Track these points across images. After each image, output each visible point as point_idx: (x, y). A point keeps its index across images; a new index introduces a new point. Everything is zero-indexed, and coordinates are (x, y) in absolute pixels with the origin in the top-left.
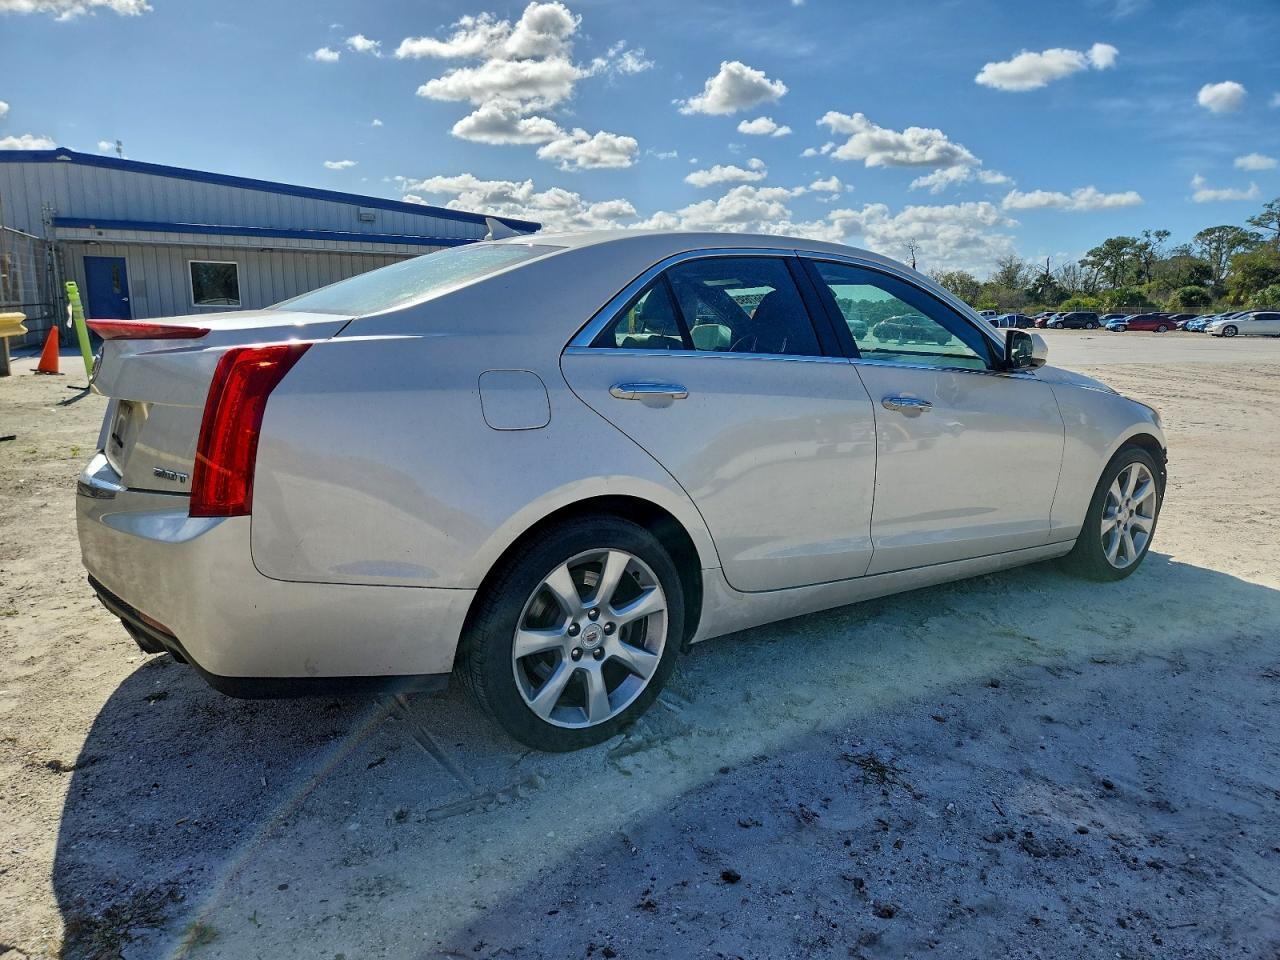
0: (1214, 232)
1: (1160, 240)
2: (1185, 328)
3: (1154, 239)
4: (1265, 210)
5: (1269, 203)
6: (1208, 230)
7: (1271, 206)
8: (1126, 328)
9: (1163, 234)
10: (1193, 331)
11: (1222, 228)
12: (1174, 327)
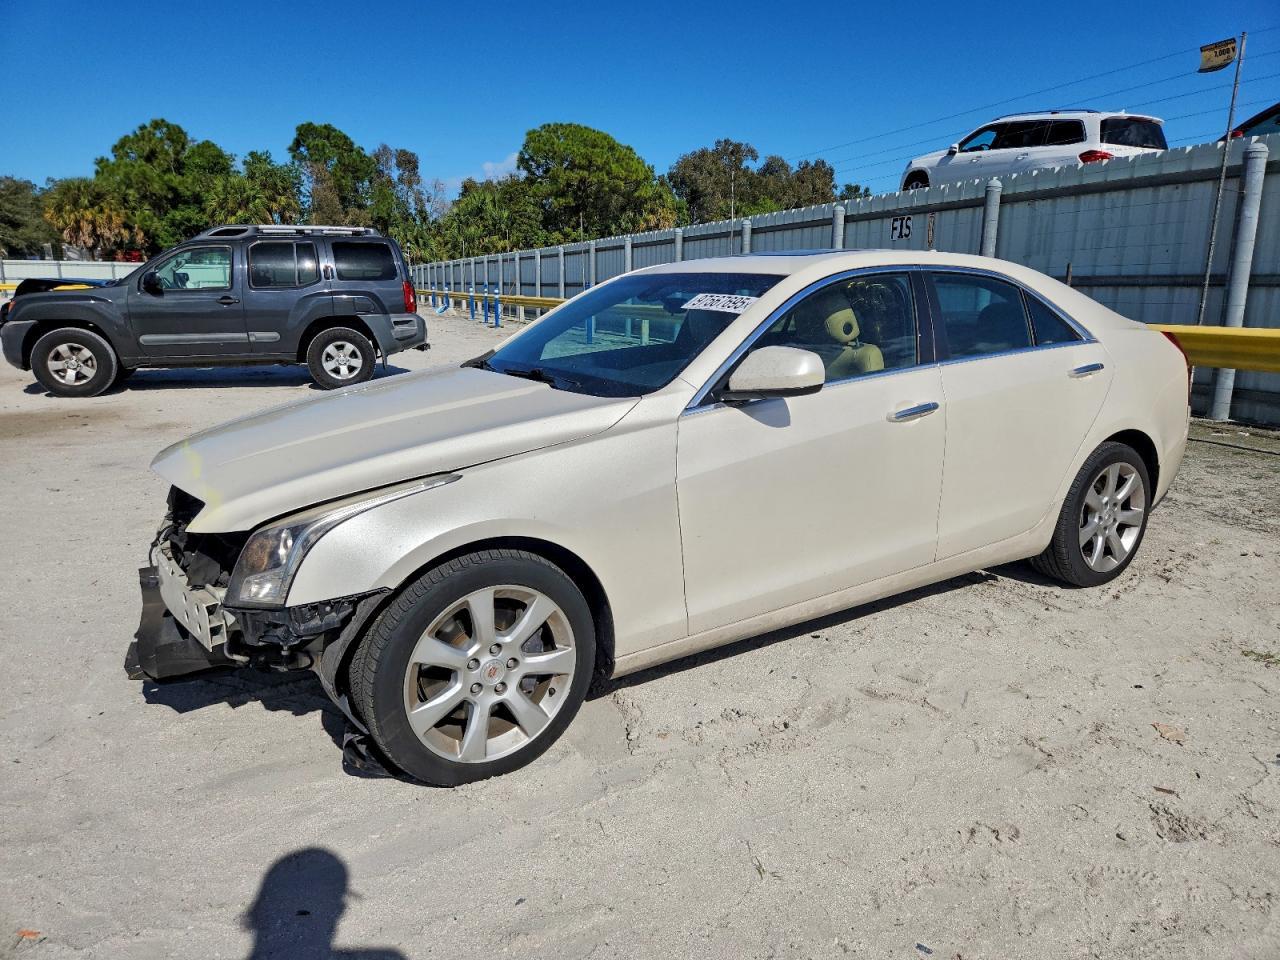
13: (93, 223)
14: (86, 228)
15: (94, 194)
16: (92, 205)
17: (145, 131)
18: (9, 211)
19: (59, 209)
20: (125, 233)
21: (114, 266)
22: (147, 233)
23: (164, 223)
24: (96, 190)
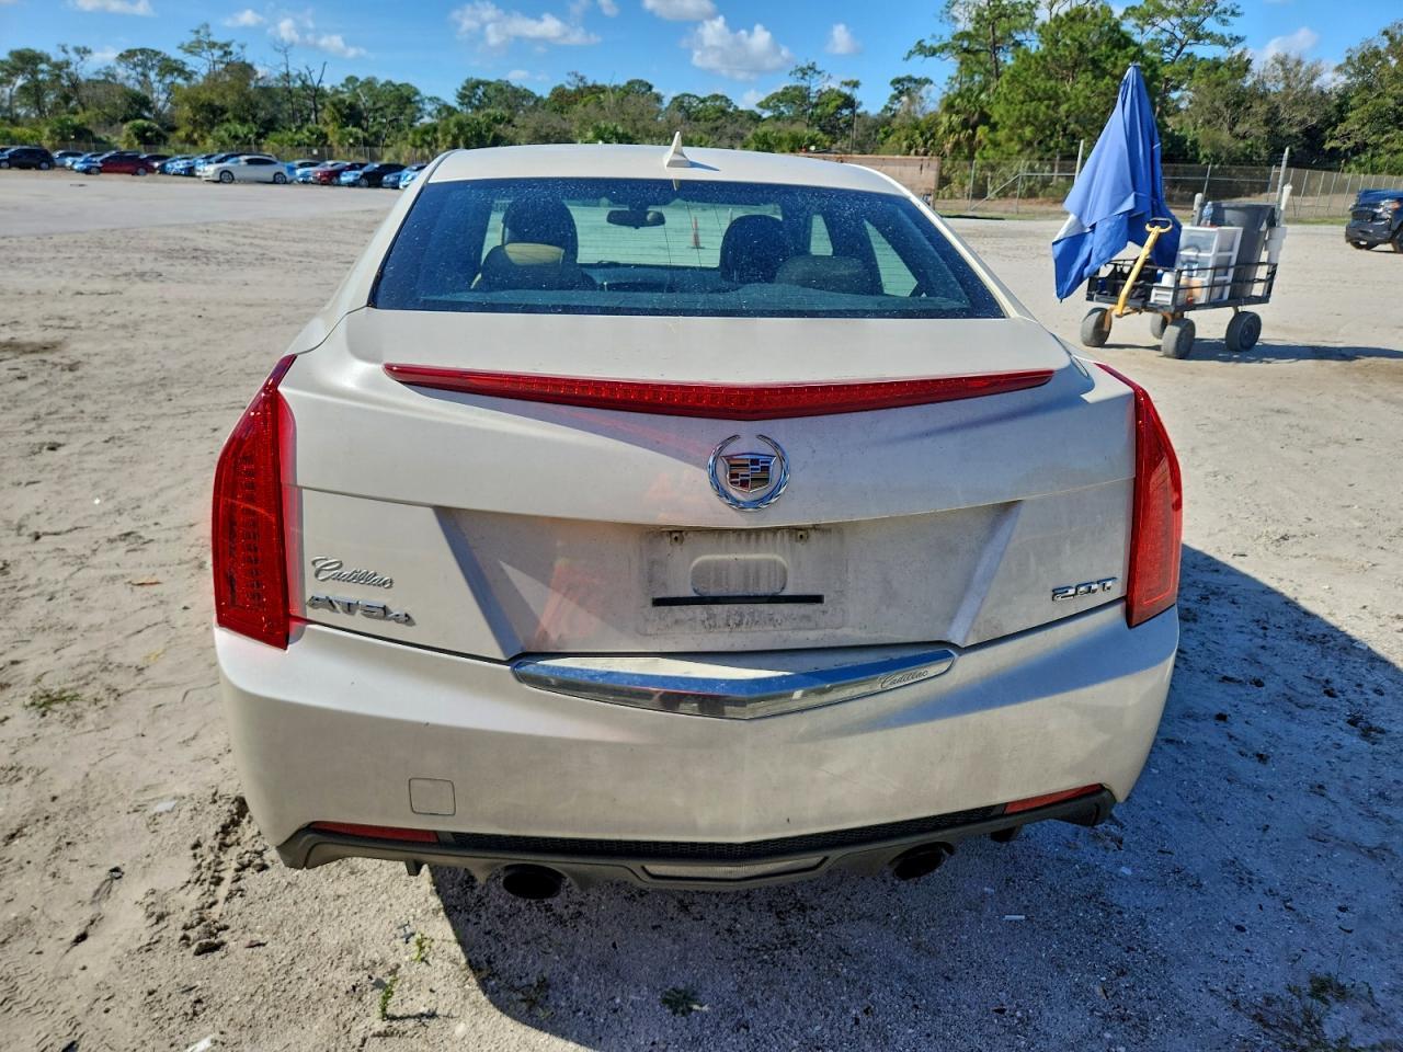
0: (135, 55)
1: (82, 58)
2: (163, 171)
3: (74, 57)
4: (193, 37)
5: (196, 29)
6: (128, 51)
7: (198, 32)
8: (101, 170)
9: (84, 52)
10: (174, 175)
11: (143, 51)
12: (151, 170)
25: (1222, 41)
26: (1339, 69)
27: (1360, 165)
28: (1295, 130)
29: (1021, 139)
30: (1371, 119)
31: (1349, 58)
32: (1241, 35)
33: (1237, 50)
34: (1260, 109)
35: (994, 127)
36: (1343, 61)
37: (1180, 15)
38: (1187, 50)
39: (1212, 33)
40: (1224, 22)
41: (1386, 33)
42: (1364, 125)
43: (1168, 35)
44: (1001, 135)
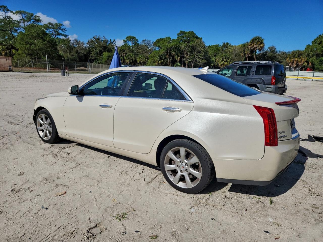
13: (297, 61)
14: (295, 62)
15: (300, 54)
16: (298, 57)
17: (320, 37)
18: (280, 59)
19: (290, 58)
20: (306, 64)
21: (299, 72)
22: (312, 63)
23: (318, 61)
24: (300, 53)
25: (64, 35)
26: (87, 43)
27: (96, 62)
28: (82, 55)
29: (25, 53)
30: (96, 54)
31: (89, 42)
32: (68, 35)
33: (67, 38)
34: (75, 50)
35: (17, 50)
36: (88, 42)
37: (53, 29)
38: (56, 36)
39: (61, 33)
40: (64, 32)
41: (94, 38)
42: (95, 55)
43: (52, 32)
44: (20, 52)
